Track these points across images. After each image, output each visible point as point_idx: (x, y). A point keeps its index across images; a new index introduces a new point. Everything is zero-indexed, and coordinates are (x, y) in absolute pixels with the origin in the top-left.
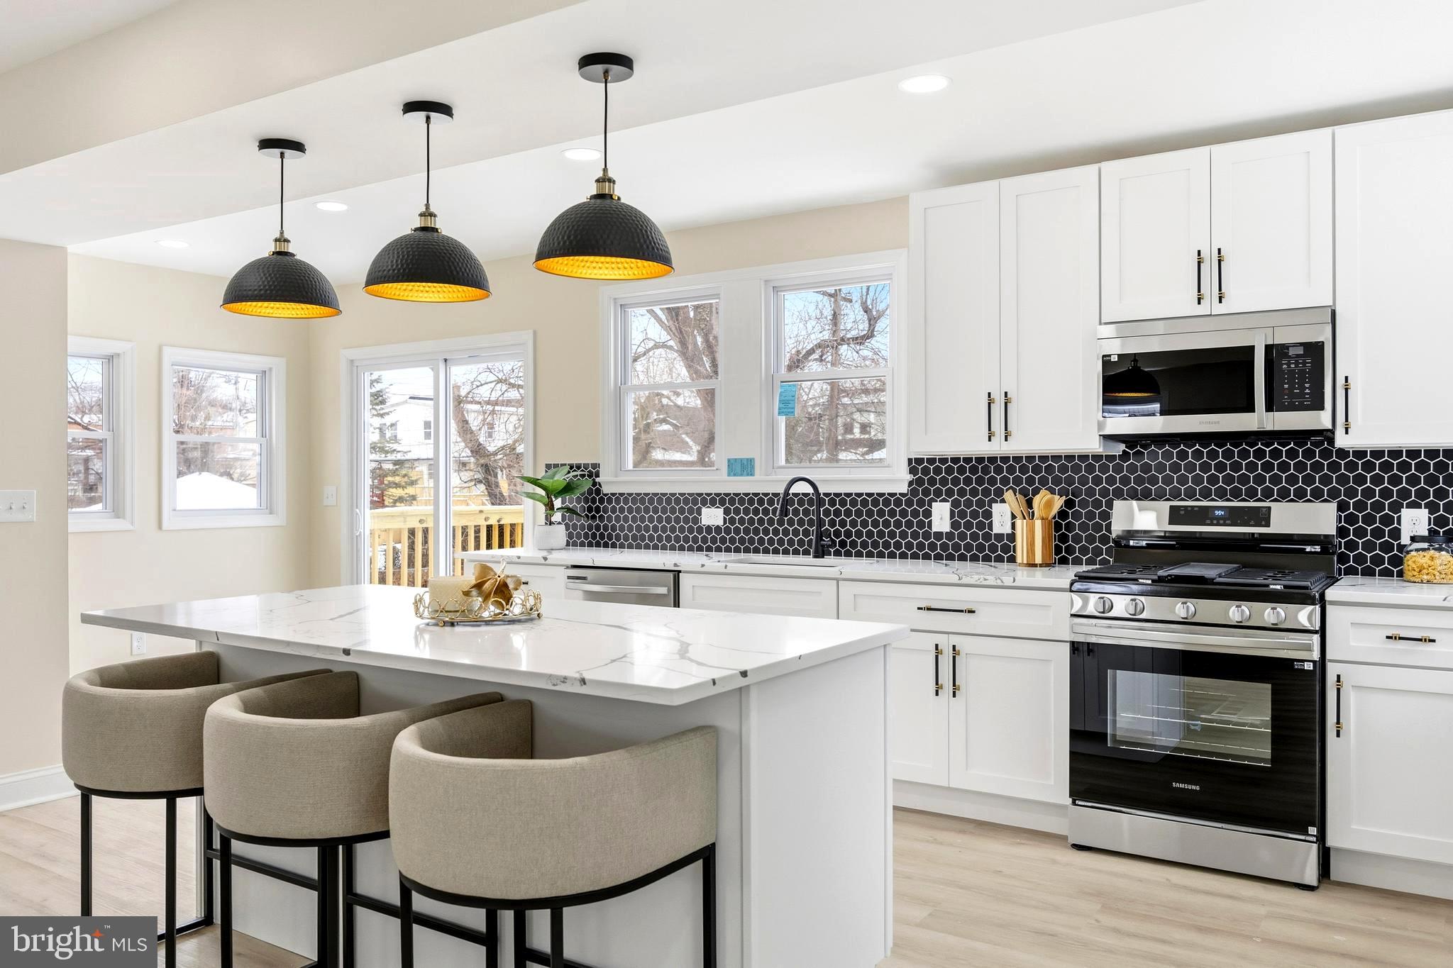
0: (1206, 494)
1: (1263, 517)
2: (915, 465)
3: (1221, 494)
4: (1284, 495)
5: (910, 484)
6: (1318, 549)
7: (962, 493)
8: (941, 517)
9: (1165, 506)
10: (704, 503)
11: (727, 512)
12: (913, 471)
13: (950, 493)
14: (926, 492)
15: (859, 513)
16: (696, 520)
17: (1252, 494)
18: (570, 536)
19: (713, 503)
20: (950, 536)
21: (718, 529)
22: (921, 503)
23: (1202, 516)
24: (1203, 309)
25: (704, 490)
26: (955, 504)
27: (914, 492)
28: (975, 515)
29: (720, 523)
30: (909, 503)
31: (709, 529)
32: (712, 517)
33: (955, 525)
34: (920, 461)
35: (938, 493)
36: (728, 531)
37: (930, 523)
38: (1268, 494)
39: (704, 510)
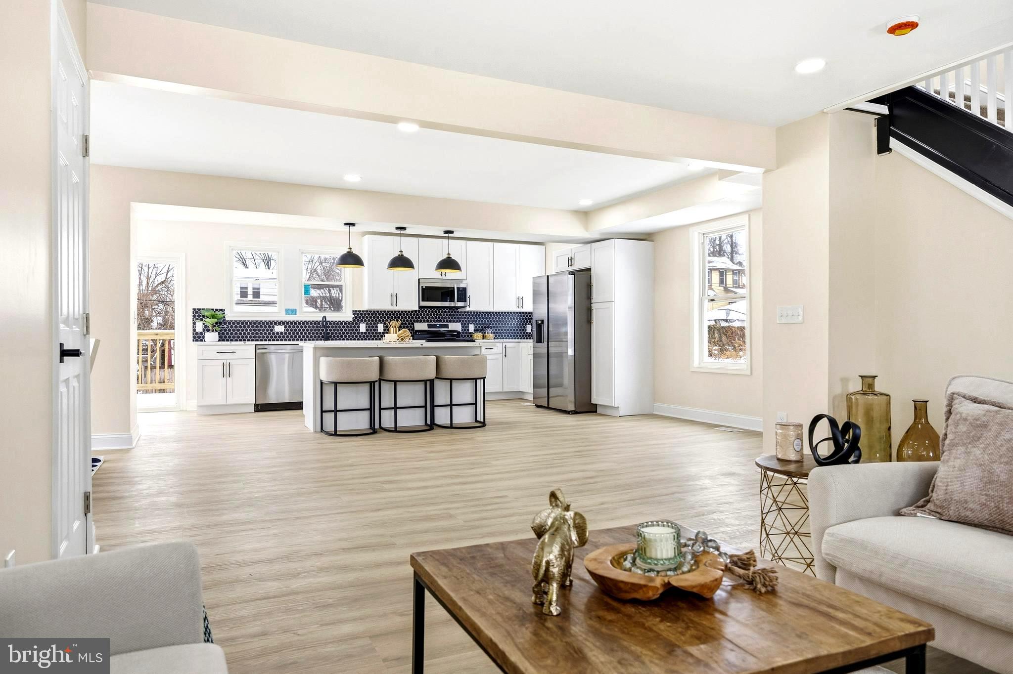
0: (434, 321)
1: (447, 326)
2: (354, 312)
3: (437, 321)
4: (450, 321)
5: (353, 318)
6: (456, 333)
7: (369, 321)
8: (363, 328)
9: (426, 324)
10: (275, 324)
11: (285, 327)
12: (354, 314)
13: (365, 321)
14: (358, 320)
15: (336, 327)
16: (271, 330)
17: (444, 321)
18: (220, 337)
19: (279, 324)
20: (365, 333)
21: (282, 333)
22: (356, 324)
23: (434, 326)
24: (441, 278)
25: (275, 319)
26: (367, 324)
27: (354, 320)
28: (373, 327)
29: (283, 331)
30: (353, 324)
31: (278, 333)
32: (279, 329)
33: (367, 330)
34: (356, 311)
35: (362, 321)
36: (286, 333)
37: (359, 329)
38: (447, 321)
39: (275, 326)
